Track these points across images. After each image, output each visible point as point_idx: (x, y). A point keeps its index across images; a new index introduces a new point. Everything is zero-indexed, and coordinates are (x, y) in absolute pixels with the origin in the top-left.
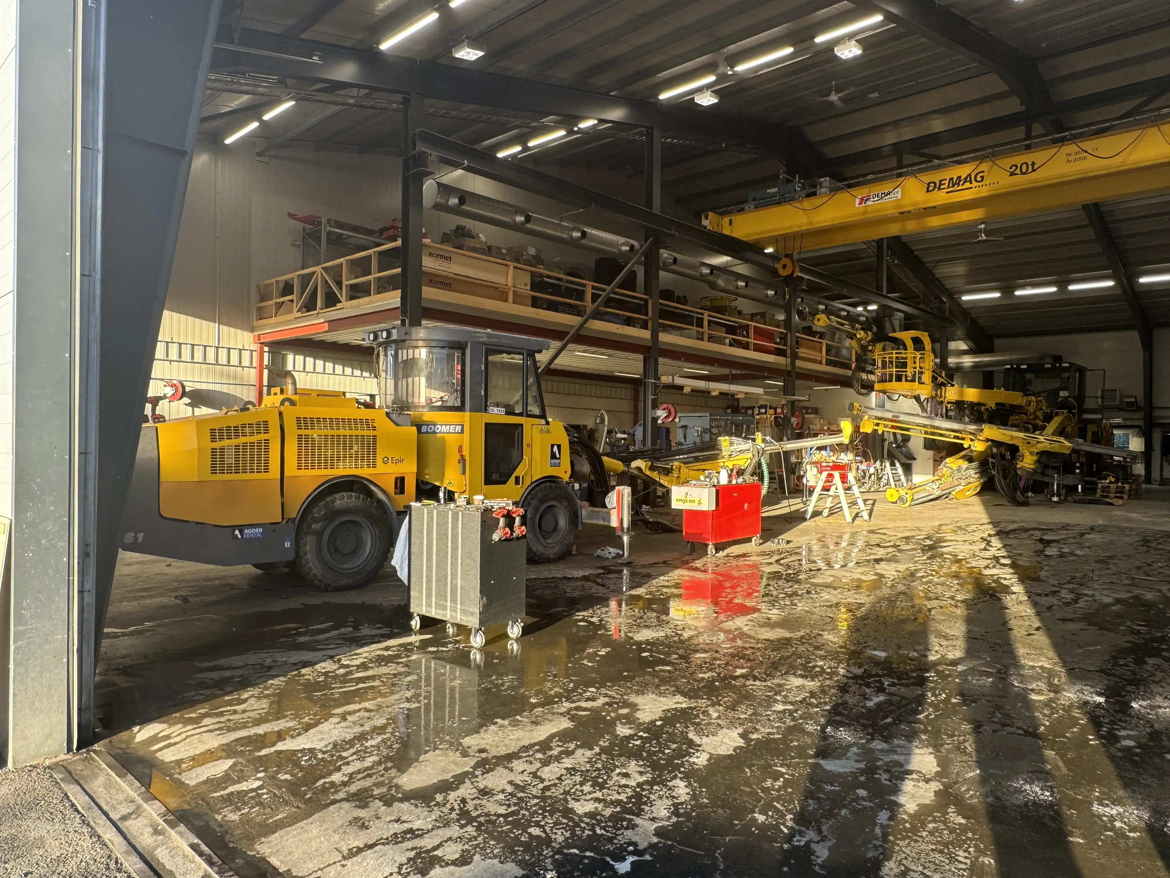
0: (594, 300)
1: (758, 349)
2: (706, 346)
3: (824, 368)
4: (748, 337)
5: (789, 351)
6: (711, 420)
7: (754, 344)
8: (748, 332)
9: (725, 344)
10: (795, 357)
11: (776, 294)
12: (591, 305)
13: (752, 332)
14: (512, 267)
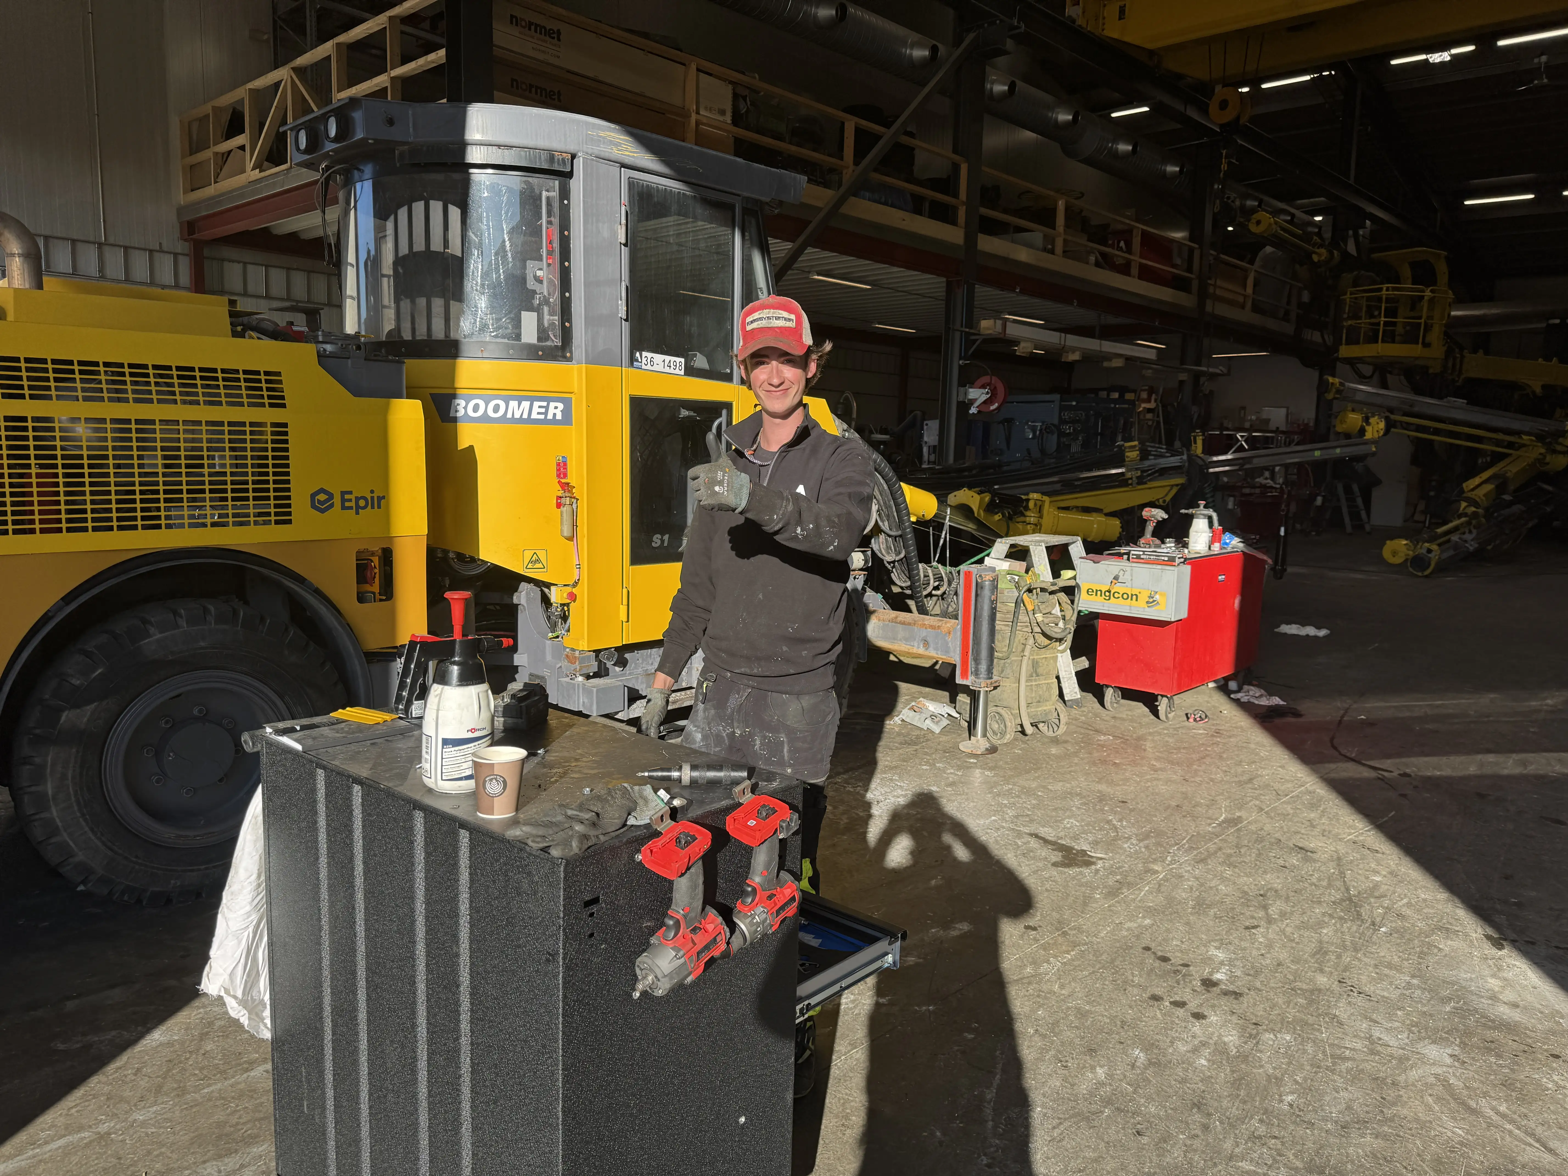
0: (859, 155)
1: (1146, 274)
2: (1057, 263)
3: (1246, 316)
4: (1130, 252)
5: (1195, 285)
6: (1062, 409)
7: (1141, 265)
8: (1129, 244)
9: (1087, 263)
10: (1203, 295)
11: (1181, 171)
12: (852, 167)
13: (1137, 241)
14: (694, 67)
